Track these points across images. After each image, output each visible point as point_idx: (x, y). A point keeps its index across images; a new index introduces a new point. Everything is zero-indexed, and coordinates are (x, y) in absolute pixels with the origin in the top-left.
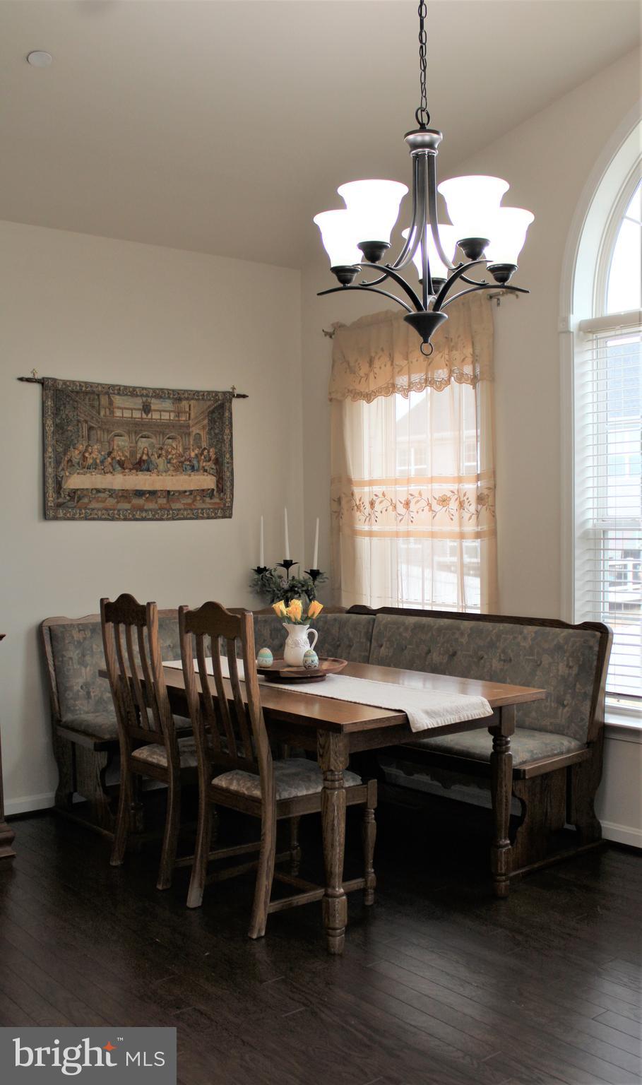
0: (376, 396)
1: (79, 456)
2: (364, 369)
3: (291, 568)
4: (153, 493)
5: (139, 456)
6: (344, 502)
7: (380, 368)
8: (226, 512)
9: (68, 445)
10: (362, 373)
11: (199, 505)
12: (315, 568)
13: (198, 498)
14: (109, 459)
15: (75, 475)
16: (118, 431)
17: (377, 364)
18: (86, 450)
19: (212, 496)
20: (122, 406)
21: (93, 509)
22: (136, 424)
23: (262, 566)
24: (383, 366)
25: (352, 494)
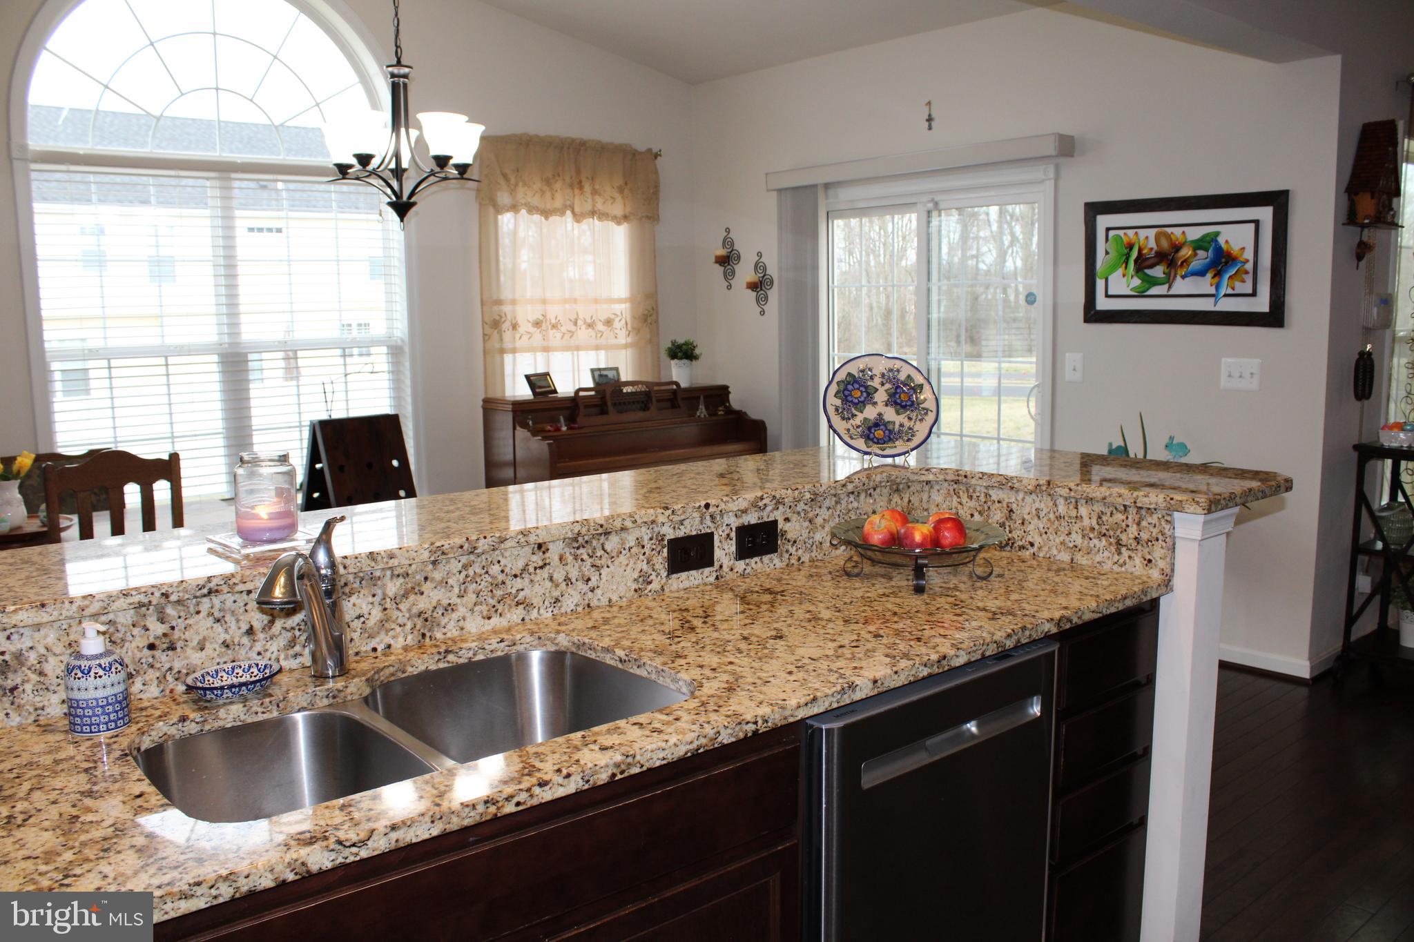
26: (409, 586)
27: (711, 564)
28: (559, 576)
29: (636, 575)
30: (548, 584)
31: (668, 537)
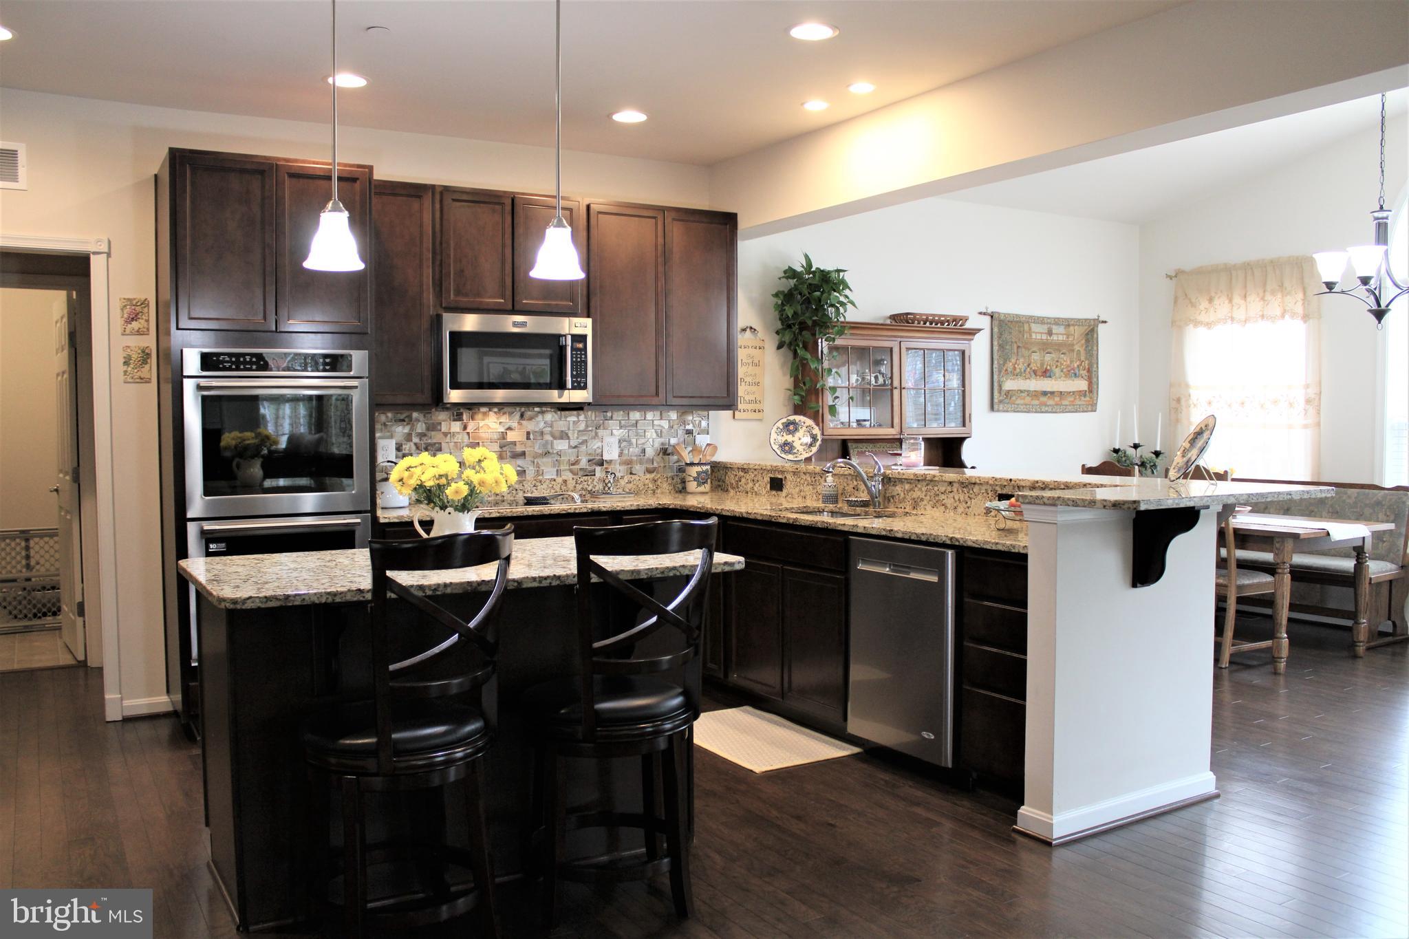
0: (1215, 325)
1: (1011, 367)
2: (1204, 304)
3: (1139, 449)
4: (1052, 393)
5: (1045, 367)
6: (1183, 402)
7: (1220, 305)
8: (1092, 407)
9: (1006, 359)
10: (1202, 307)
11: (1078, 402)
12: (1158, 449)
13: (1078, 397)
14: (1029, 369)
15: (1009, 380)
16: (1034, 349)
17: (1216, 302)
18: (1016, 363)
19: (1085, 396)
20: (1036, 331)
21: (1018, 405)
22: (1044, 344)
23: (1117, 448)
24: (1222, 304)
25: (1190, 396)
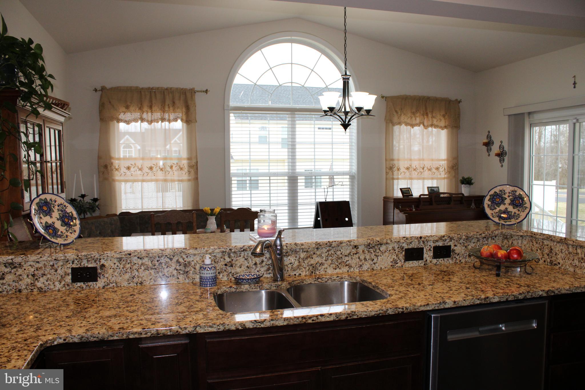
0: (131, 122)
2: (123, 109)
3: (85, 198)
6: (109, 167)
7: (134, 111)
10: (121, 111)
12: (95, 197)
23: (73, 198)
25: (112, 164)
26: (308, 255)
27: (422, 259)
28: (362, 257)
29: (392, 260)
30: (358, 260)
31: (405, 248)
